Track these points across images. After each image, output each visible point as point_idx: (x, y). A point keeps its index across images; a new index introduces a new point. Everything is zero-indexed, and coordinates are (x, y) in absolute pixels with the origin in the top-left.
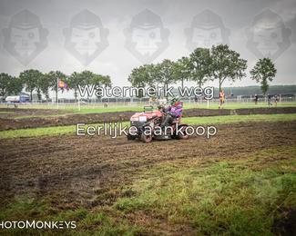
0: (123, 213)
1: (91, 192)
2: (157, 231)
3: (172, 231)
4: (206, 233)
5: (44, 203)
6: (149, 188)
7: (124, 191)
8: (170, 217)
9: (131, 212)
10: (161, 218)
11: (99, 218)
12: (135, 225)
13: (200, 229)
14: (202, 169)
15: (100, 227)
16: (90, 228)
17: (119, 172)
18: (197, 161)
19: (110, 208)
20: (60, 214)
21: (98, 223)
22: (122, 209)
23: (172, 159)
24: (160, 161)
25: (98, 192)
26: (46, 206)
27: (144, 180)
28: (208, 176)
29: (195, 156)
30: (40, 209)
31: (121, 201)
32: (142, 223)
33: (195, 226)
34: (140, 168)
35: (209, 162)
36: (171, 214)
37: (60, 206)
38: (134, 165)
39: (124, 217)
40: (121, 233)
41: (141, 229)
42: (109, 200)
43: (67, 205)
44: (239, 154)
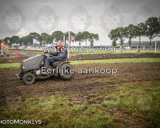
1: (89, 96)
2: (126, 121)
3: (134, 121)
4: (155, 125)
5: (66, 100)
6: (121, 97)
7: (107, 97)
8: (133, 114)
9: (111, 108)
10: (128, 113)
11: (94, 110)
12: (114, 116)
13: (151, 122)
14: (152, 88)
15: (95, 115)
16: (89, 115)
17: (104, 86)
18: (148, 83)
19: (100, 105)
20: (74, 106)
21: (93, 113)
22: (106, 107)
23: (134, 81)
24: (127, 82)
25: (93, 96)
27: (118, 92)
28: (156, 93)
29: (147, 80)
30: (64, 103)
31: (106, 102)
32: (117, 115)
33: (148, 120)
34: (116, 85)
35: (156, 84)
36: (134, 112)
37: (74, 102)
38: (112, 84)
39: (108, 111)
40: (107, 119)
41: (117, 118)
42: (99, 101)
43: (77, 102)
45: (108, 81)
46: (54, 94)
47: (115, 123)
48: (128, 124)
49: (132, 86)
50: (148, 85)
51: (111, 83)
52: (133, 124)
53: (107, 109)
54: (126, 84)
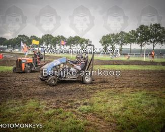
1: (68, 101)
2: (97, 125)
3: (105, 125)
4: (123, 128)
5: (43, 104)
6: (99, 102)
7: (84, 102)
8: (106, 118)
9: (86, 113)
10: (101, 118)
11: (68, 115)
13: (120, 126)
14: (130, 95)
15: (68, 119)
16: (63, 119)
17: (85, 92)
18: (129, 90)
19: (76, 110)
20: (50, 110)
21: (67, 117)
22: (81, 111)
24: (108, 88)
25: (72, 101)
26: (44, 106)
27: (97, 98)
28: (133, 99)
29: (129, 87)
30: (40, 107)
31: (82, 107)
32: (90, 119)
33: (119, 124)
35: (136, 91)
36: (107, 116)
37: (51, 106)
38: (94, 89)
39: (82, 115)
40: (78, 123)
41: (89, 122)
42: (76, 106)
43: (54, 106)
44: (155, 88)
45: (90, 87)
46: (33, 98)
47: (86, 127)
48: (98, 128)
49: (112, 92)
50: (128, 91)
51: (92, 89)
52: (102, 128)
53: (81, 113)
54: (106, 90)
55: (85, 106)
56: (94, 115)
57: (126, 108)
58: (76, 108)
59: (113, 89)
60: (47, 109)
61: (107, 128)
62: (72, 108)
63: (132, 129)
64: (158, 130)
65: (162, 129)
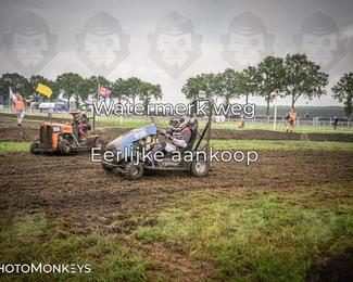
0: (140, 243)
1: (111, 218)
2: (172, 266)
3: (190, 268)
4: (227, 274)
5: (55, 225)
6: (177, 219)
7: (147, 219)
9: (149, 242)
10: (181, 252)
13: (222, 268)
14: (244, 201)
16: (99, 257)
17: (148, 197)
18: (241, 191)
19: (128, 237)
21: (108, 252)
22: (137, 239)
23: (213, 187)
24: (199, 188)
25: (120, 218)
26: (57, 229)
27: (174, 210)
28: (250, 210)
29: (241, 186)
31: (141, 230)
32: (159, 255)
33: (218, 264)
35: (256, 194)
36: (194, 249)
37: (73, 229)
39: (140, 248)
40: (131, 264)
41: (156, 261)
42: (128, 228)
43: (81, 229)
44: (296, 187)
45: (160, 186)
47: (150, 272)
48: (175, 274)
49: (207, 196)
50: (240, 194)
51: (164, 191)
52: (185, 274)
54: (195, 193)
55: (148, 228)
56: (167, 246)
57: (234, 231)
58: (128, 233)
59: (208, 190)
60: (63, 237)
61: (196, 274)
62: (119, 231)
63: (246, 273)
64: (300, 274)
65: (307, 272)
